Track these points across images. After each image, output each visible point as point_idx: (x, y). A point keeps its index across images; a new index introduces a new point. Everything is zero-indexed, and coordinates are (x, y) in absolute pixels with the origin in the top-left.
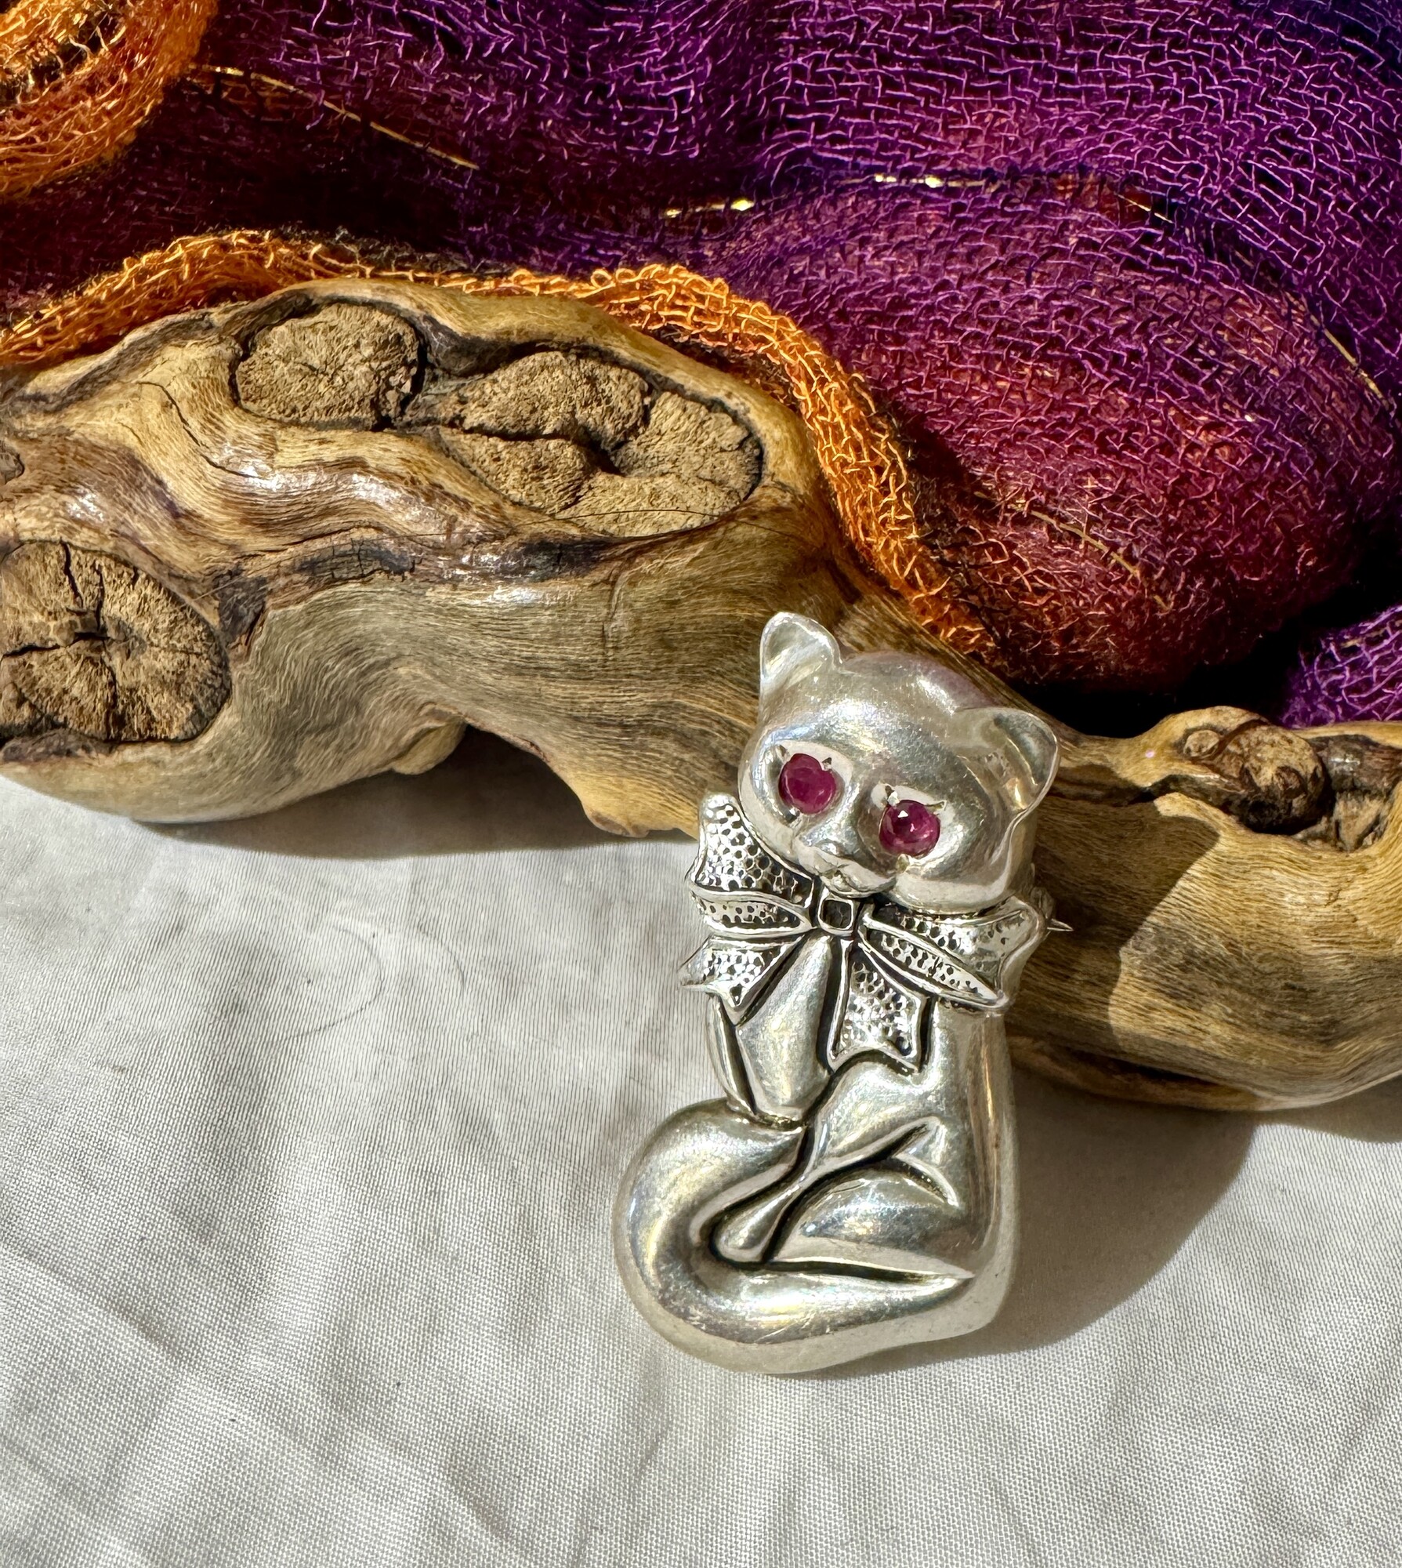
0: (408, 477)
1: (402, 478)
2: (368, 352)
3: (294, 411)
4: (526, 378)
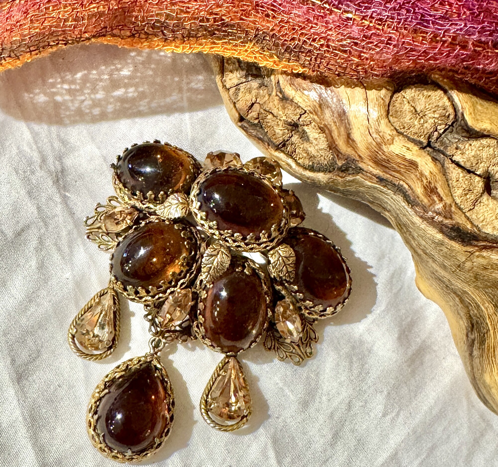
0: (429, 180)
1: (427, 179)
2: (437, 116)
3: (404, 128)
4: (481, 148)
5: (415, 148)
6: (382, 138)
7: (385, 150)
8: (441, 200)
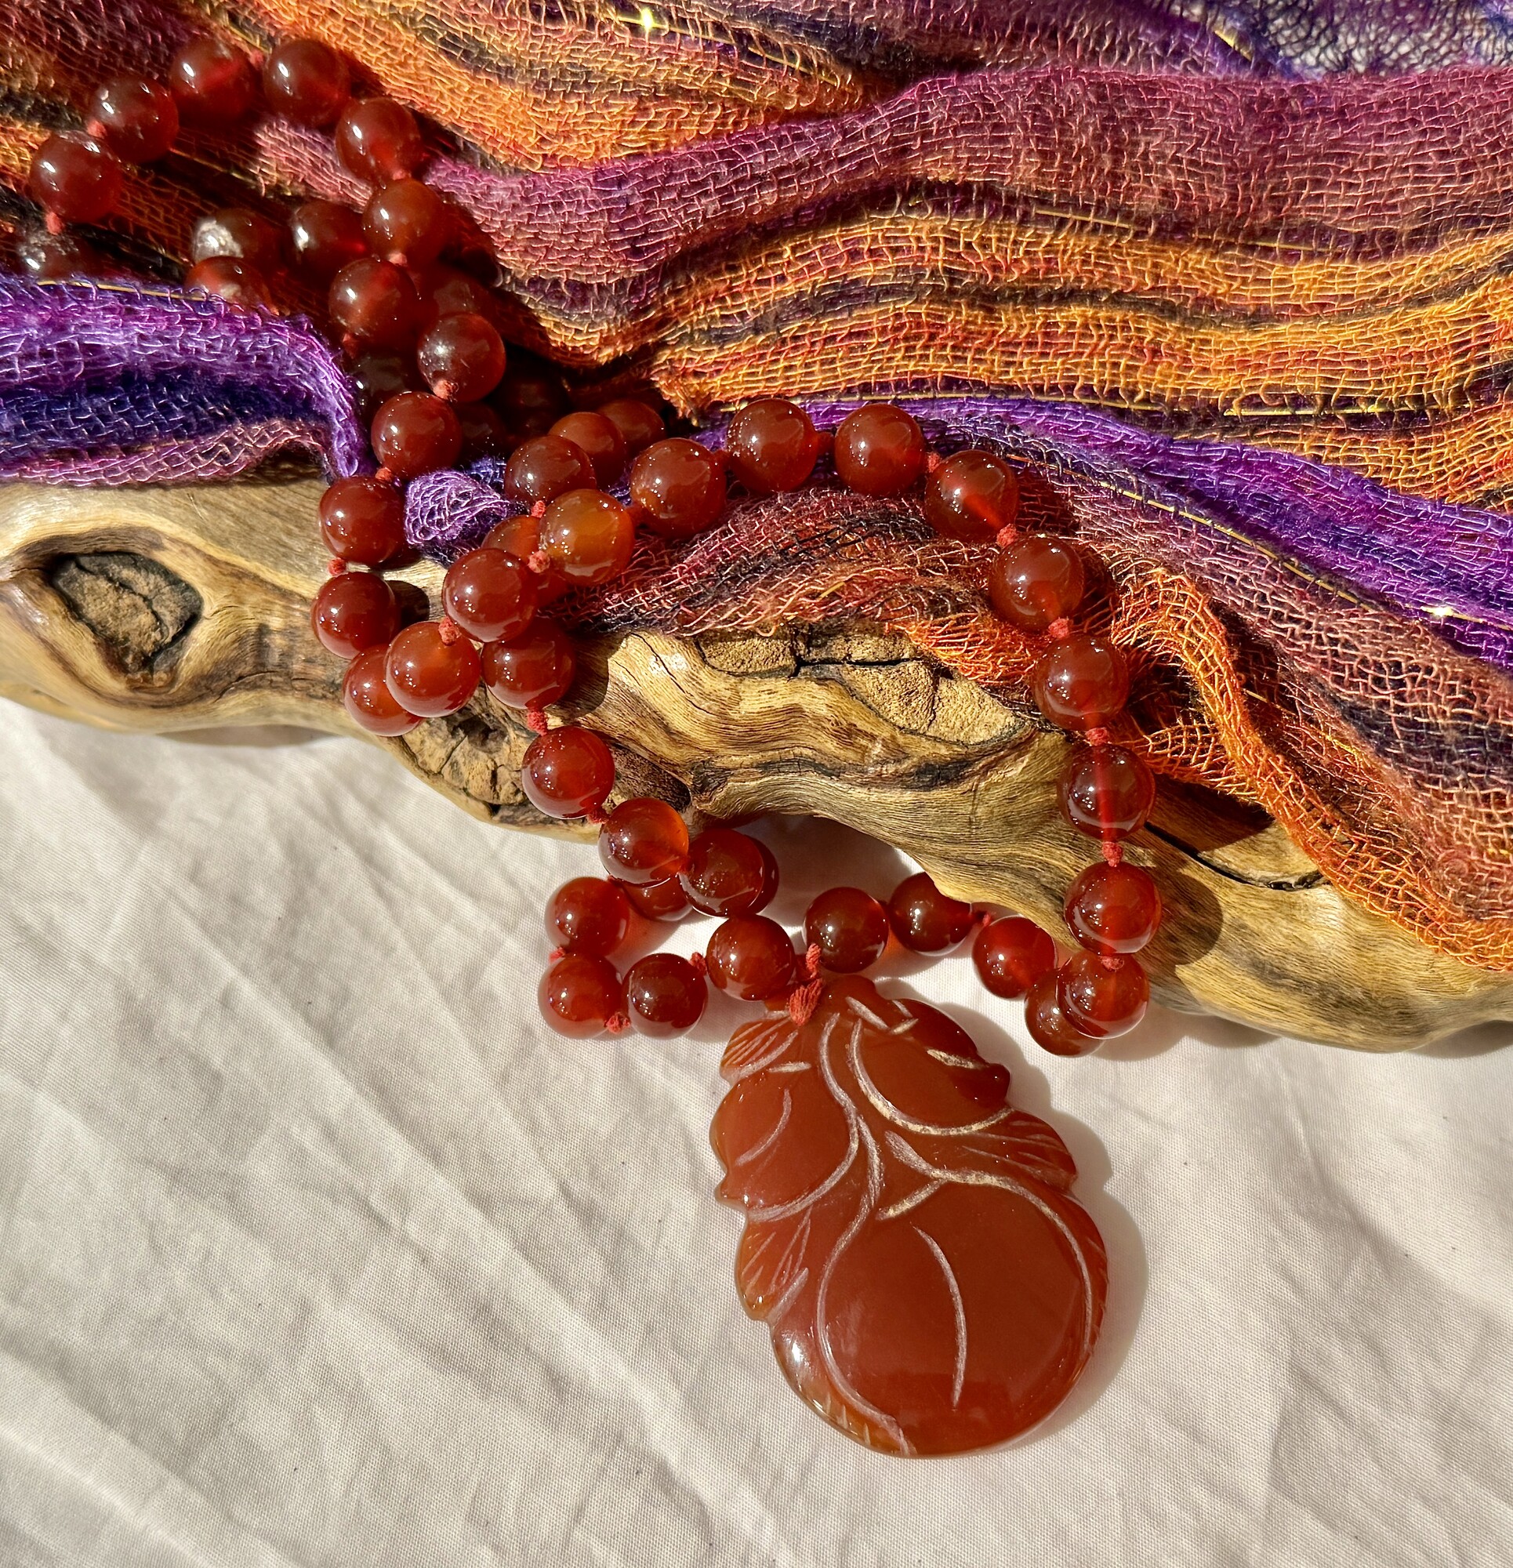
0: (833, 720)
1: (830, 720)
5: (781, 684)
6: (719, 700)
7: (736, 717)
8: (873, 738)
